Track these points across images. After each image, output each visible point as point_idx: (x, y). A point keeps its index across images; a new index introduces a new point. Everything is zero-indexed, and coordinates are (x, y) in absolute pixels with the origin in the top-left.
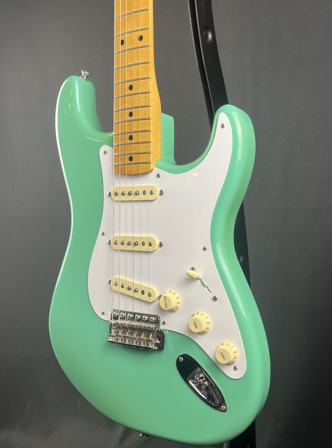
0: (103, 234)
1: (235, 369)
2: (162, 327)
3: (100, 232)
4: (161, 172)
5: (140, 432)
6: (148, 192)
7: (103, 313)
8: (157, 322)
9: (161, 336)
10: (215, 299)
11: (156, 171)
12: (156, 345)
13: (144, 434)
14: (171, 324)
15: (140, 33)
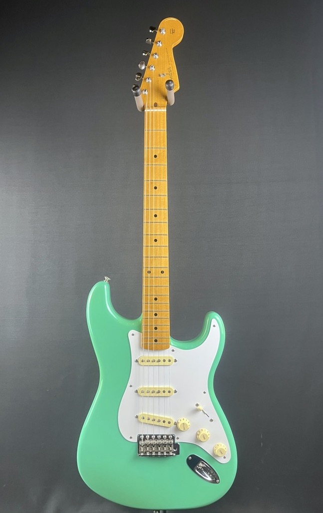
0: (131, 386)
1: (225, 457)
2: (176, 441)
3: (129, 385)
4: (174, 348)
5: (154, 510)
6: (167, 361)
7: (131, 438)
8: (173, 438)
9: (176, 446)
10: (211, 420)
11: (171, 347)
12: (174, 452)
13: (156, 511)
14: (183, 438)
15: (163, 269)
